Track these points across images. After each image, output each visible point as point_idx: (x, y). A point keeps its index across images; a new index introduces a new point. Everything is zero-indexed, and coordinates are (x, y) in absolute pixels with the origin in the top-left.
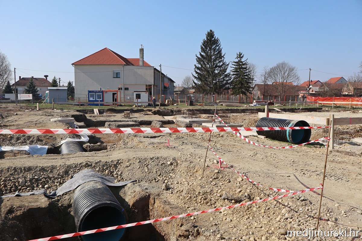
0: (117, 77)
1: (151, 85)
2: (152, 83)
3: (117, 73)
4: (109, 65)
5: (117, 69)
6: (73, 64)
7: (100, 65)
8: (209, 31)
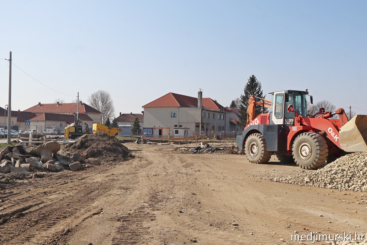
0: (174, 117)
1: (199, 123)
2: (199, 121)
3: (174, 113)
4: (168, 107)
5: (174, 110)
6: (143, 107)
7: (162, 107)
8: (251, 76)
